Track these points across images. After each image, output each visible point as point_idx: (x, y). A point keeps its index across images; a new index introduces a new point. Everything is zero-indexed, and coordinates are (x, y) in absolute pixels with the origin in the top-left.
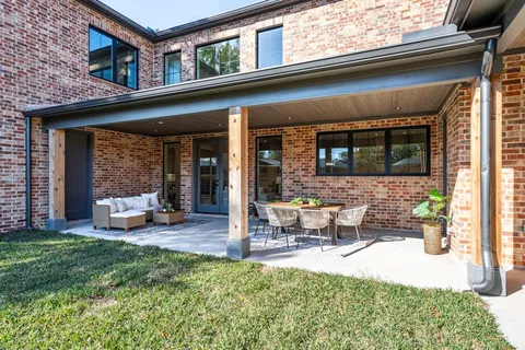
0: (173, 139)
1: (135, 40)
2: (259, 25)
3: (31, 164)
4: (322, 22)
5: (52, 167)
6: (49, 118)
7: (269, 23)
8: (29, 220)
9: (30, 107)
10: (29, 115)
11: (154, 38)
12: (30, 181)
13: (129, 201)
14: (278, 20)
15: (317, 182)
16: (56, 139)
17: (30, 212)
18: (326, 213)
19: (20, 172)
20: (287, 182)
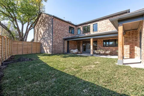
0: (79, 41)
1: (74, 27)
2: (93, 23)
3: (63, 45)
4: (104, 23)
5: (66, 46)
6: (65, 39)
7: (95, 23)
8: (63, 52)
9: (64, 38)
10: (63, 39)
11: (76, 26)
12: (63, 47)
13: (74, 50)
14: (97, 23)
15: (103, 48)
16: (66, 42)
17: (63, 51)
18: (104, 51)
19: (62, 46)
20: (98, 48)
